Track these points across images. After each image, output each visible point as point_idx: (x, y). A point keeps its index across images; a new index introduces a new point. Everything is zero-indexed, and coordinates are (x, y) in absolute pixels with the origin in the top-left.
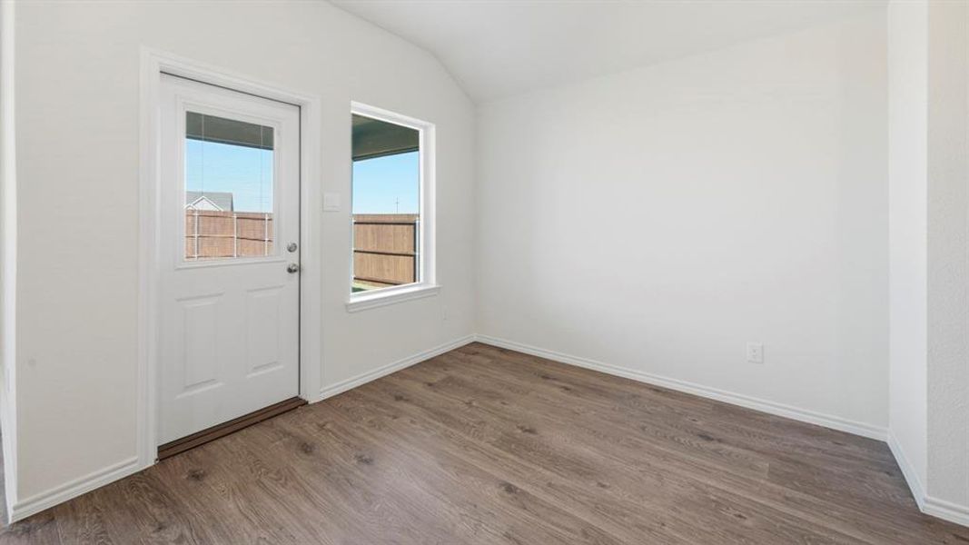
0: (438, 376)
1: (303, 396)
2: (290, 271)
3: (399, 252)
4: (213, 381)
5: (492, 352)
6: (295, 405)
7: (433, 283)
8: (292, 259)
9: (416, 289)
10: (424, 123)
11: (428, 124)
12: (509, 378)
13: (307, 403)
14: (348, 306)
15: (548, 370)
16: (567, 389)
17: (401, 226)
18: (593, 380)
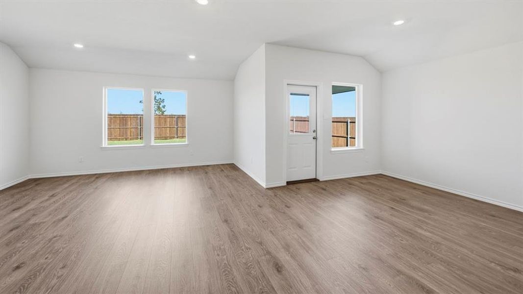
0: (364, 181)
1: (318, 178)
2: (314, 138)
3: (339, 135)
4: (295, 168)
5: (390, 178)
6: (315, 180)
7: (362, 147)
8: (314, 135)
9: (355, 148)
10: (356, 84)
11: (358, 84)
12: (396, 186)
13: (319, 180)
14: (331, 151)
15: (416, 186)
16: (424, 193)
17: (340, 123)
18: (439, 192)
